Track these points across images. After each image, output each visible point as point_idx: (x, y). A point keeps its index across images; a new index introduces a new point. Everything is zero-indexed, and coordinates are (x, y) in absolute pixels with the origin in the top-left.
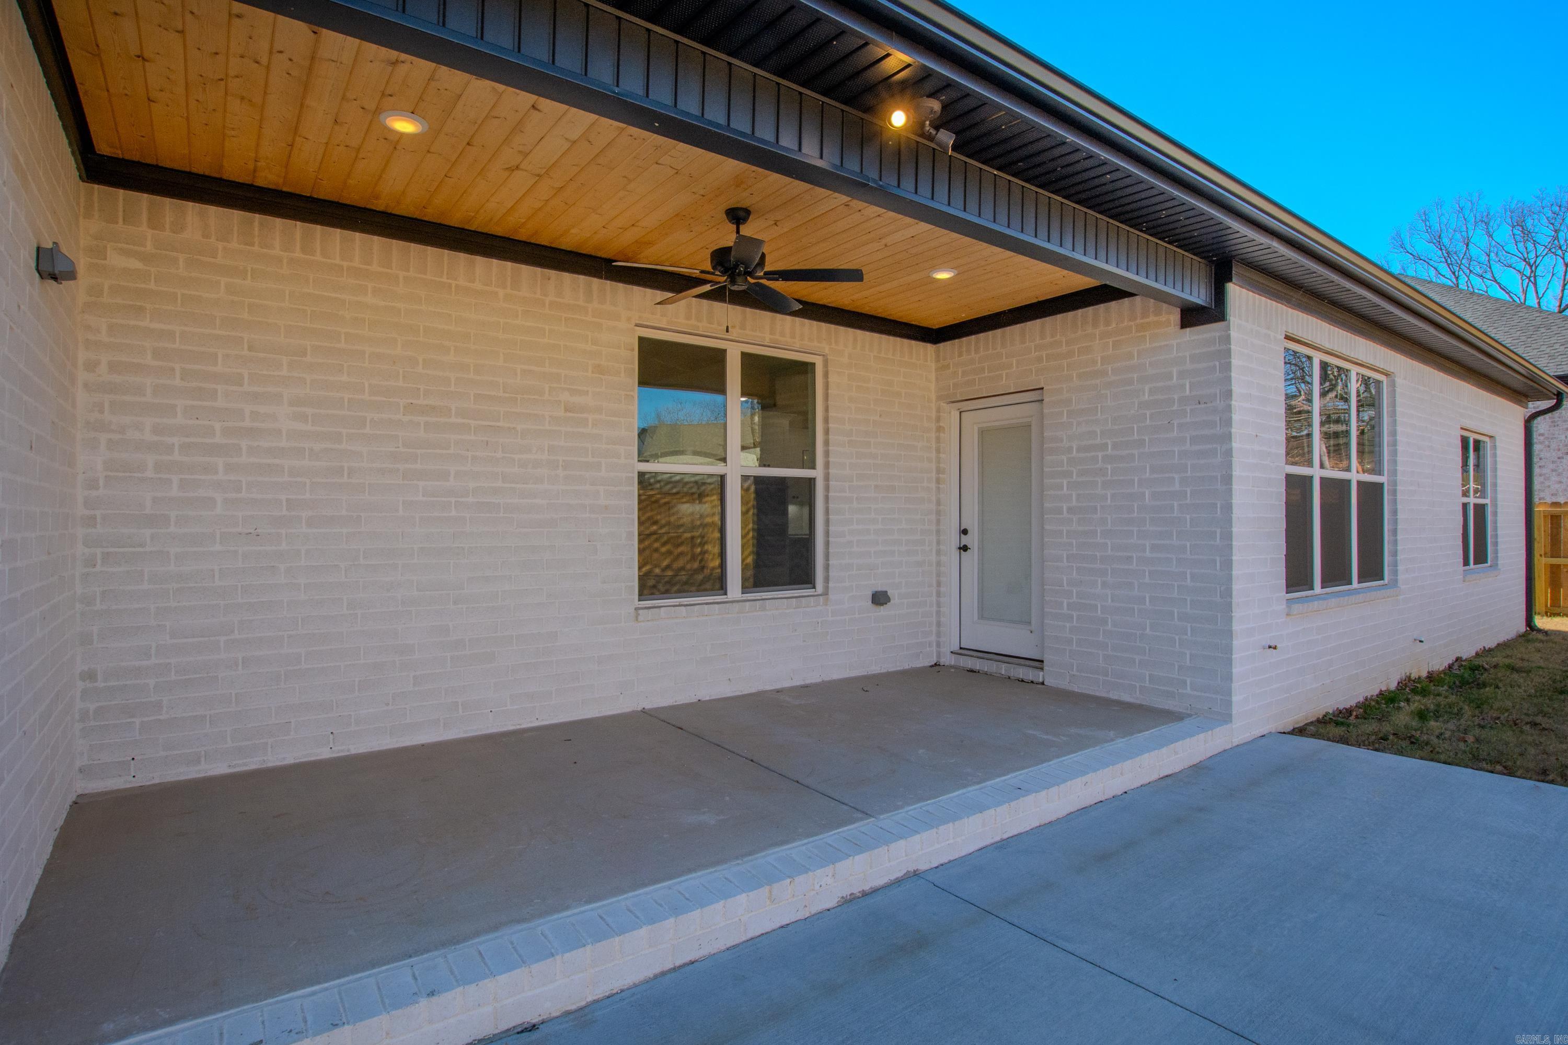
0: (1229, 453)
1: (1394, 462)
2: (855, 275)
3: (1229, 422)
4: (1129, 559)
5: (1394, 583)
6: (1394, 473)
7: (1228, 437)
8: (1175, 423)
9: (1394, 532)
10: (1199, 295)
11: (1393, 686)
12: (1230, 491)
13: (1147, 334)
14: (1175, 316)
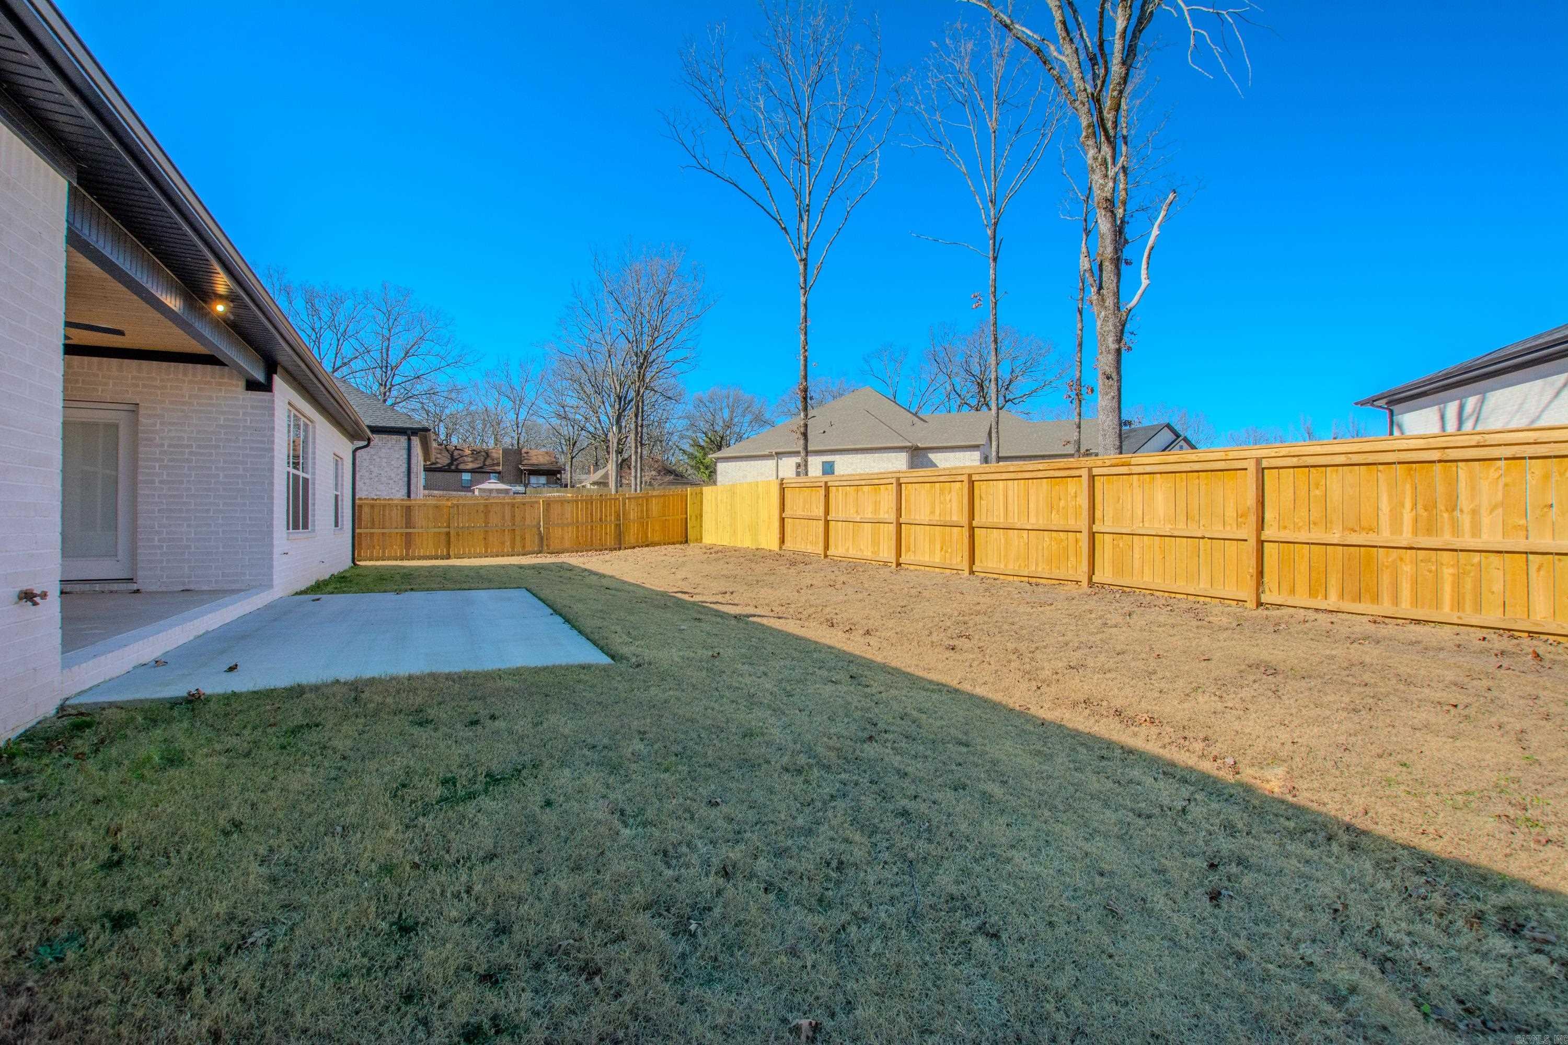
0: (273, 457)
1: (314, 468)
2: (120, 333)
3: (273, 442)
4: (208, 511)
5: (314, 531)
6: (314, 474)
7: (272, 450)
8: (241, 439)
9: (314, 504)
10: (260, 376)
11: (327, 577)
12: (273, 476)
13: (223, 388)
14: (242, 384)
